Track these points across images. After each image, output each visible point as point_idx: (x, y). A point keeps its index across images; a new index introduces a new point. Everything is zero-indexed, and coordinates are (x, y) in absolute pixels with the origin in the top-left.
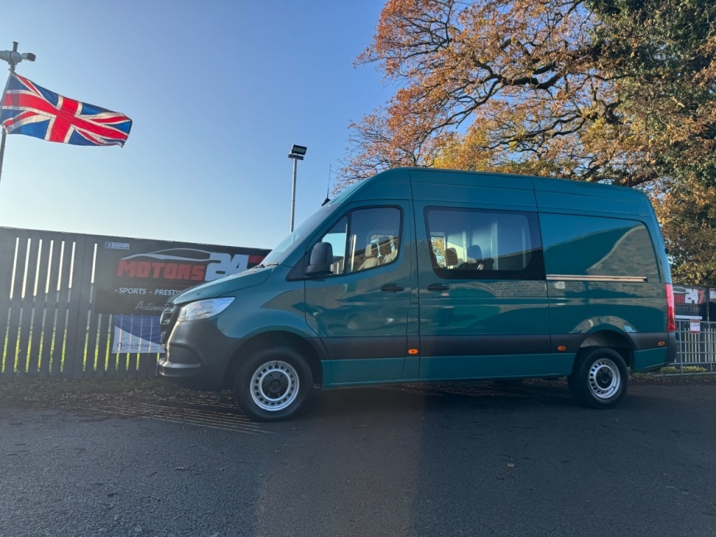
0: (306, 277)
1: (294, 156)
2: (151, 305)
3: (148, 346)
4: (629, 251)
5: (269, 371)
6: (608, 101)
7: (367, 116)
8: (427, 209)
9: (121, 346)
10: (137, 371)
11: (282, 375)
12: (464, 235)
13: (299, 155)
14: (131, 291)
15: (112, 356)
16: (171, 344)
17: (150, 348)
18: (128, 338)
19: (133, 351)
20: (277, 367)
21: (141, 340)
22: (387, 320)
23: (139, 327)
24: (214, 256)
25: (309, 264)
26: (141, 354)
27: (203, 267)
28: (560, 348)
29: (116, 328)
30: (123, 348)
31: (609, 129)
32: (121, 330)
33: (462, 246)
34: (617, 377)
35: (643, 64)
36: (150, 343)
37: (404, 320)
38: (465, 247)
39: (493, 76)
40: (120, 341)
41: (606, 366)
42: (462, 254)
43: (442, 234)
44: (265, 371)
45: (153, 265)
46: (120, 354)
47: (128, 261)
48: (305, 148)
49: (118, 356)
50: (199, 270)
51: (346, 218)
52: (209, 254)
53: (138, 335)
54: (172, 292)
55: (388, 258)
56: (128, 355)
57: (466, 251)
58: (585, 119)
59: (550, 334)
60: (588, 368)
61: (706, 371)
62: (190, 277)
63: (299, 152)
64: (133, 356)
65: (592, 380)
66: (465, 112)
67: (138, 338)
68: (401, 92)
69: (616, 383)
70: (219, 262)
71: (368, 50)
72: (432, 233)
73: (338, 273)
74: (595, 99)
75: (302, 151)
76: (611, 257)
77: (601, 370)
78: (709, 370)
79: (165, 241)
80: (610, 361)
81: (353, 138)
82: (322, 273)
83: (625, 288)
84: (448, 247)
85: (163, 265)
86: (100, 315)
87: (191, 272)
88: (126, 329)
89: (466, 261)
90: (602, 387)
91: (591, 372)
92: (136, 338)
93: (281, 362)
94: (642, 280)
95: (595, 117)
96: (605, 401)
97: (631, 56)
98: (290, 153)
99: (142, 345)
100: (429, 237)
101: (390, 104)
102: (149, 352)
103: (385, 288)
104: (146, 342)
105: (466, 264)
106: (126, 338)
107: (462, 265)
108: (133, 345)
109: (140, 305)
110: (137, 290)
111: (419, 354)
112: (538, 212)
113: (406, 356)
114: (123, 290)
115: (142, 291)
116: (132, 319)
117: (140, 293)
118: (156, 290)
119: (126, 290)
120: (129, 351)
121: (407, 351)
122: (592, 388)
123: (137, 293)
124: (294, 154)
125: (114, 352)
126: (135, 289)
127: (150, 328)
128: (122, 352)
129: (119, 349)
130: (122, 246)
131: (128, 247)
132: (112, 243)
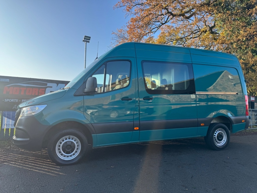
0: (84, 94)
1: (85, 41)
4: (223, 81)
5: (65, 141)
6: (210, 26)
7: (119, 29)
8: (143, 62)
9: (6, 125)
11: (72, 142)
12: (159, 75)
13: (88, 40)
14: (10, 100)
15: (2, 130)
16: (16, 129)
18: (10, 122)
19: (13, 128)
20: (69, 139)
22: (127, 113)
24: (49, 84)
25: (86, 88)
27: (44, 90)
28: (202, 125)
29: (3, 117)
30: (7, 126)
31: (211, 36)
32: (6, 118)
33: (158, 80)
34: (225, 136)
35: (226, 9)
37: (133, 113)
38: (159, 80)
39: (168, 12)
40: (6, 123)
41: (221, 131)
42: (158, 83)
43: (149, 75)
44: (63, 141)
45: (21, 89)
48: (90, 37)
49: (5, 129)
51: (104, 66)
52: (47, 84)
55: (125, 85)
56: (10, 129)
57: (160, 82)
58: (202, 32)
59: (197, 118)
60: (213, 133)
61: (250, 128)
63: (87, 39)
64: (12, 130)
65: (215, 138)
66: (157, 27)
68: (132, 19)
69: (225, 139)
71: (119, 3)
72: (145, 74)
73: (99, 92)
74: (205, 25)
75: (89, 38)
76: (216, 84)
77: (219, 133)
78: (251, 128)
79: (26, 78)
80: (223, 129)
81: (113, 38)
82: (92, 92)
83: (222, 97)
84: (152, 80)
85: (25, 89)
87: (39, 92)
89: (160, 86)
90: (219, 141)
91: (215, 134)
93: (71, 136)
94: (236, 94)
95: (206, 31)
96: (220, 147)
97: (222, 5)
98: (83, 39)
100: (144, 76)
101: (128, 23)
103: (123, 99)
105: (160, 87)
106: (8, 122)
107: (158, 88)
108: (12, 125)
109: (15, 107)
110: (14, 100)
111: (139, 130)
112: (192, 64)
113: (133, 131)
114: (7, 100)
115: (16, 100)
116: (11, 113)
117: (15, 101)
118: (22, 100)
119: (8, 100)
120: (10, 128)
121: (133, 128)
122: (215, 141)
123: (13, 101)
124: (85, 40)
125: (3, 128)
126: (12, 99)
128: (7, 128)
129: (5, 127)
130: (6, 80)
131: (9, 81)
132: (1, 79)
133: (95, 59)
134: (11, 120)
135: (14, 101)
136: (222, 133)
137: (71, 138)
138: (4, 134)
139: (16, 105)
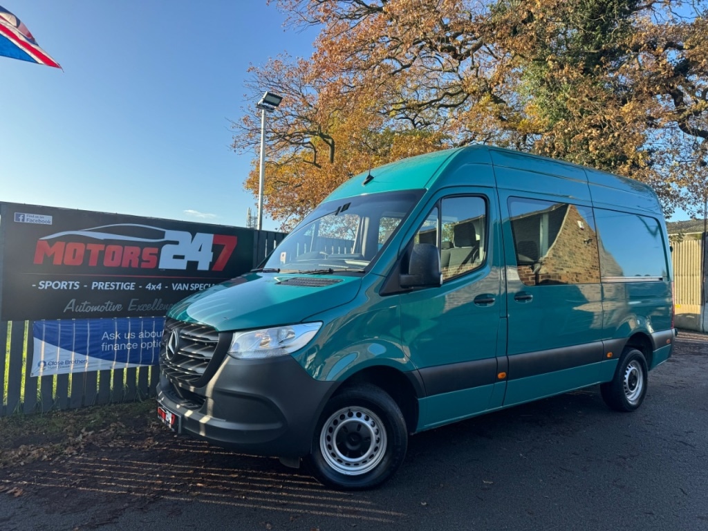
0: (399, 289)
1: (264, 106)
2: (87, 305)
3: (83, 362)
5: (342, 423)
8: (510, 200)
9: (45, 365)
10: (69, 399)
13: (271, 106)
14: (56, 285)
15: (31, 381)
16: (215, 390)
17: (86, 365)
18: (54, 353)
19: (63, 371)
21: (73, 355)
23: (72, 336)
24: (170, 235)
26: (73, 374)
27: (155, 250)
28: (608, 355)
29: (35, 339)
30: (47, 368)
32: (43, 343)
36: (87, 357)
40: (42, 359)
41: (634, 368)
46: (42, 377)
47: (51, 242)
48: (281, 99)
49: (40, 379)
50: (150, 254)
51: (436, 209)
52: (164, 232)
53: (69, 348)
54: (116, 285)
56: (55, 378)
59: (602, 341)
60: (622, 371)
63: (271, 102)
64: (63, 378)
65: (625, 383)
67: (70, 352)
69: (639, 385)
70: (176, 243)
75: (276, 101)
77: (631, 373)
79: (104, 213)
80: (637, 363)
85: (102, 247)
86: (10, 323)
87: (140, 257)
88: (51, 341)
90: (631, 390)
91: (624, 376)
92: (67, 352)
94: (657, 280)
96: (633, 403)
98: (261, 102)
99: (75, 362)
102: (86, 371)
104: (81, 357)
106: (51, 354)
108: (62, 363)
109: (71, 306)
110: (66, 283)
111: (507, 379)
112: (593, 207)
113: (496, 382)
114: (44, 284)
115: (73, 284)
116: (60, 325)
117: (70, 288)
118: (94, 283)
119: (49, 284)
120: (55, 373)
121: (497, 376)
122: (625, 390)
123: (66, 288)
124: (265, 104)
125: (34, 376)
126: (63, 282)
127: (87, 336)
128: (46, 374)
129: (41, 370)
130: (42, 219)
131: (51, 221)
132: (26, 215)
133: (365, 180)
134: (59, 348)
135: (68, 286)
136: (636, 371)
137: (355, 414)
138: (38, 394)
139: (73, 301)
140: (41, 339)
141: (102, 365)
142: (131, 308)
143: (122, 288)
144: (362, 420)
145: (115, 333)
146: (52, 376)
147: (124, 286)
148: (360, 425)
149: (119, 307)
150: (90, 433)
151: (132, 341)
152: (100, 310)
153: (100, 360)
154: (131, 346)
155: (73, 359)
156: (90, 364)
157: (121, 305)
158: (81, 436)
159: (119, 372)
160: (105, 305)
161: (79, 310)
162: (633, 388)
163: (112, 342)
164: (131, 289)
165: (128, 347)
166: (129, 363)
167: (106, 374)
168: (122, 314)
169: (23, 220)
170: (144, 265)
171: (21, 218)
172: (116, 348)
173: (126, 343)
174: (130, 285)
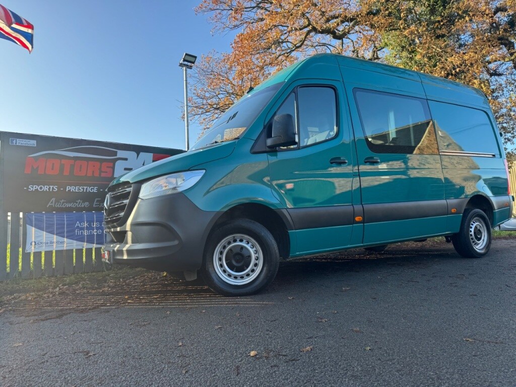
0: (268, 149)
1: (185, 65)
2: (63, 203)
3: (63, 243)
8: (355, 90)
9: (35, 244)
10: (54, 269)
13: (189, 64)
14: (41, 188)
15: (26, 256)
16: (134, 225)
17: (65, 245)
18: (42, 236)
19: (49, 249)
21: (55, 238)
24: (121, 154)
26: (56, 251)
29: (28, 226)
30: (36, 246)
32: (34, 228)
36: (65, 239)
39: (309, 25)
40: (33, 240)
41: (478, 223)
45: (62, 162)
46: (34, 253)
47: (36, 158)
48: (195, 57)
49: (32, 255)
50: (108, 167)
52: (117, 152)
53: (52, 233)
56: (43, 252)
60: (468, 226)
62: (100, 175)
63: (189, 61)
64: (49, 254)
65: (471, 235)
67: (53, 235)
69: (484, 236)
70: (126, 159)
77: (476, 227)
79: (72, 139)
85: (72, 162)
86: (9, 214)
87: (100, 169)
88: (37, 227)
90: (478, 241)
91: (470, 229)
92: (51, 235)
94: (491, 156)
96: (480, 251)
98: (181, 61)
99: (57, 242)
102: (65, 249)
104: (61, 239)
106: (40, 236)
108: (47, 243)
109: (52, 203)
110: (48, 187)
111: (363, 222)
112: (427, 99)
113: (354, 224)
114: (33, 187)
115: (53, 188)
116: (45, 216)
117: (51, 190)
118: (68, 187)
119: (36, 187)
120: (43, 249)
121: (354, 219)
122: (472, 241)
123: (48, 190)
124: (185, 63)
125: (28, 252)
126: (45, 186)
127: (64, 224)
128: (37, 250)
129: (33, 248)
130: (29, 143)
131: (35, 144)
132: (18, 140)
134: (45, 232)
135: (49, 189)
136: (480, 226)
137: (238, 240)
138: (31, 265)
139: (54, 199)
140: (32, 226)
141: (77, 245)
142: (96, 205)
143: (88, 191)
144: (244, 244)
145: (84, 222)
146: (40, 253)
147: (89, 189)
148: (242, 248)
149: (87, 204)
150: (65, 287)
151: (97, 229)
152: (73, 206)
153: (75, 241)
154: (96, 232)
155: (55, 241)
156: (68, 244)
157: (88, 203)
158: (58, 288)
159: (89, 251)
160: (77, 203)
161: (58, 206)
162: (479, 239)
163: (83, 229)
164: (95, 191)
165: (95, 232)
166: (96, 244)
167: (79, 251)
168: (89, 210)
169: (16, 143)
170: (103, 175)
171: (14, 142)
172: (86, 233)
173: (93, 230)
174: (94, 189)
